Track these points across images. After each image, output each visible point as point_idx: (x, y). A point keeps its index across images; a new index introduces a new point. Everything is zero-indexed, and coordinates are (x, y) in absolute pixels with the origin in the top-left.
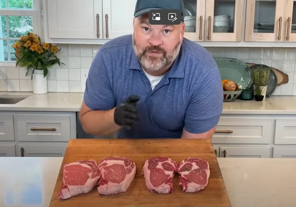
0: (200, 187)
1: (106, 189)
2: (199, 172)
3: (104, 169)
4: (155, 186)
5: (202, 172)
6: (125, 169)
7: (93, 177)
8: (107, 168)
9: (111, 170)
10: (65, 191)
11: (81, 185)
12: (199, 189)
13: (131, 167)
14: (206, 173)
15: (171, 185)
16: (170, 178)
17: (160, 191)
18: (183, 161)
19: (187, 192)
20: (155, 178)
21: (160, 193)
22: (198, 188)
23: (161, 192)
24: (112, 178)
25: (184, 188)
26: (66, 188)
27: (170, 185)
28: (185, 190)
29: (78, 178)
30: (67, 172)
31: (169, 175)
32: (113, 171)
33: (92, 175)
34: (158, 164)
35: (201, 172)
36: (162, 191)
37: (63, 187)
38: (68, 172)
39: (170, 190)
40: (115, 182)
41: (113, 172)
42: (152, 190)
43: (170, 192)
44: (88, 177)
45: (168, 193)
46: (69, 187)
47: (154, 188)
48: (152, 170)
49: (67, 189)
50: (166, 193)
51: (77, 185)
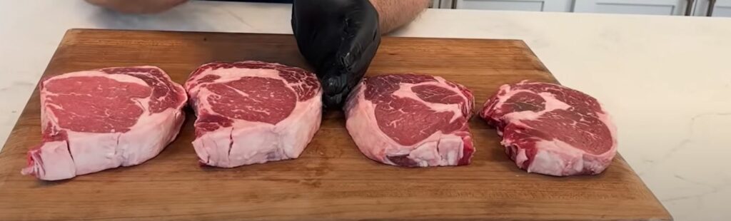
0: (584, 158)
1: (229, 141)
2: (578, 121)
3: (209, 89)
4: (403, 143)
5: (585, 119)
6: (288, 89)
7: (155, 109)
8: (219, 88)
9: (234, 91)
10: (56, 150)
11: (116, 131)
12: (579, 168)
13: (309, 85)
14: (601, 122)
15: (467, 137)
16: (458, 120)
17: (423, 159)
18: (507, 88)
19: (532, 173)
20: (394, 122)
21: (423, 168)
22: (574, 162)
23: (428, 161)
24: (243, 111)
25: (522, 156)
26: (61, 140)
27: (463, 136)
28: (527, 164)
29: (102, 113)
30: (57, 95)
31: (452, 114)
32: (244, 94)
33: (150, 104)
34: (398, 88)
35: (582, 120)
36: (432, 157)
37: (53, 134)
38: (60, 95)
39: (462, 155)
40: (261, 121)
41: (246, 97)
42: (393, 159)
43: (462, 163)
44: (139, 112)
45: (454, 166)
46: (74, 137)
47: (401, 150)
48: (381, 101)
49: (65, 142)
50: (449, 166)
51: (104, 132)
